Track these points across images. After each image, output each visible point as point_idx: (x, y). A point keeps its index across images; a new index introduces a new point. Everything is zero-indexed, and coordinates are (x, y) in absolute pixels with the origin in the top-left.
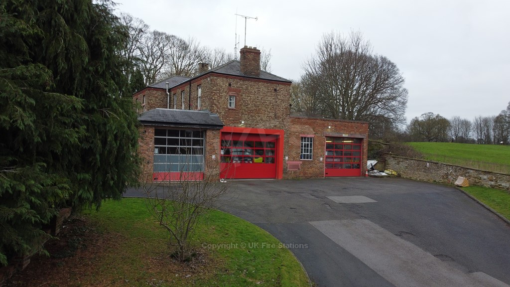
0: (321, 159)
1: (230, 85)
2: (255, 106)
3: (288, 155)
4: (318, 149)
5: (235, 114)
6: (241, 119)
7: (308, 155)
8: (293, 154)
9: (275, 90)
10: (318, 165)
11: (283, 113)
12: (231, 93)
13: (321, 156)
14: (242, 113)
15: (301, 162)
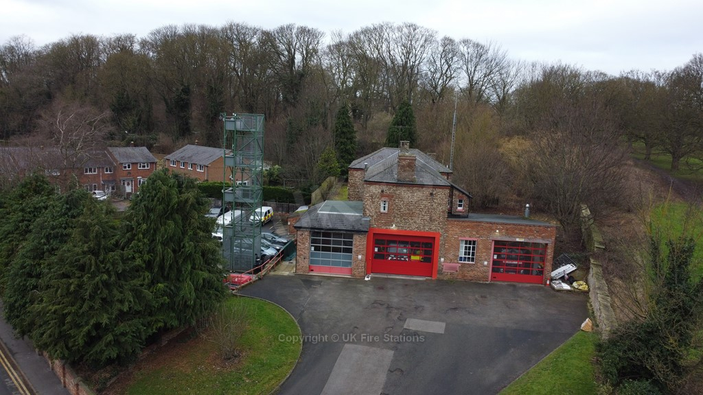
0: (486, 263)
1: (382, 191)
2: (408, 209)
3: (444, 257)
4: (482, 253)
5: (388, 217)
6: (393, 221)
7: (469, 258)
8: (451, 256)
9: (431, 194)
10: (481, 269)
11: (440, 217)
12: (383, 199)
13: (486, 260)
14: (395, 217)
15: (460, 265)
